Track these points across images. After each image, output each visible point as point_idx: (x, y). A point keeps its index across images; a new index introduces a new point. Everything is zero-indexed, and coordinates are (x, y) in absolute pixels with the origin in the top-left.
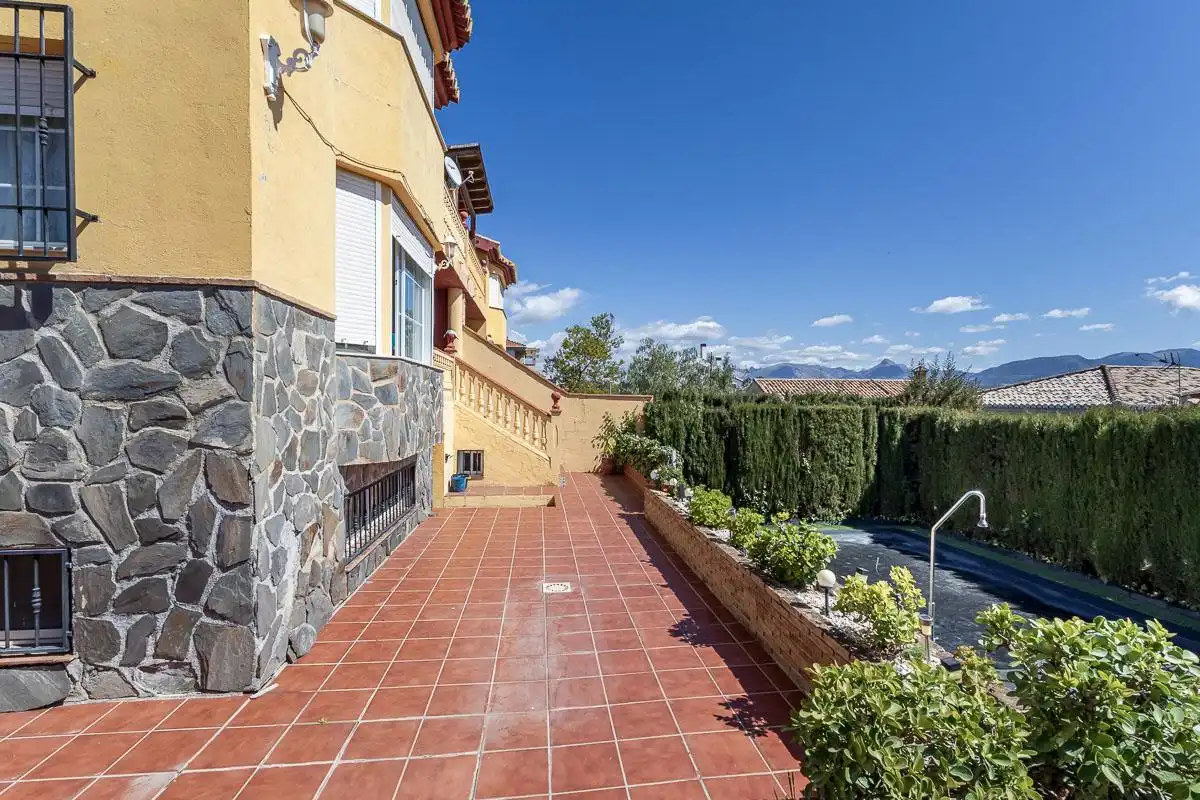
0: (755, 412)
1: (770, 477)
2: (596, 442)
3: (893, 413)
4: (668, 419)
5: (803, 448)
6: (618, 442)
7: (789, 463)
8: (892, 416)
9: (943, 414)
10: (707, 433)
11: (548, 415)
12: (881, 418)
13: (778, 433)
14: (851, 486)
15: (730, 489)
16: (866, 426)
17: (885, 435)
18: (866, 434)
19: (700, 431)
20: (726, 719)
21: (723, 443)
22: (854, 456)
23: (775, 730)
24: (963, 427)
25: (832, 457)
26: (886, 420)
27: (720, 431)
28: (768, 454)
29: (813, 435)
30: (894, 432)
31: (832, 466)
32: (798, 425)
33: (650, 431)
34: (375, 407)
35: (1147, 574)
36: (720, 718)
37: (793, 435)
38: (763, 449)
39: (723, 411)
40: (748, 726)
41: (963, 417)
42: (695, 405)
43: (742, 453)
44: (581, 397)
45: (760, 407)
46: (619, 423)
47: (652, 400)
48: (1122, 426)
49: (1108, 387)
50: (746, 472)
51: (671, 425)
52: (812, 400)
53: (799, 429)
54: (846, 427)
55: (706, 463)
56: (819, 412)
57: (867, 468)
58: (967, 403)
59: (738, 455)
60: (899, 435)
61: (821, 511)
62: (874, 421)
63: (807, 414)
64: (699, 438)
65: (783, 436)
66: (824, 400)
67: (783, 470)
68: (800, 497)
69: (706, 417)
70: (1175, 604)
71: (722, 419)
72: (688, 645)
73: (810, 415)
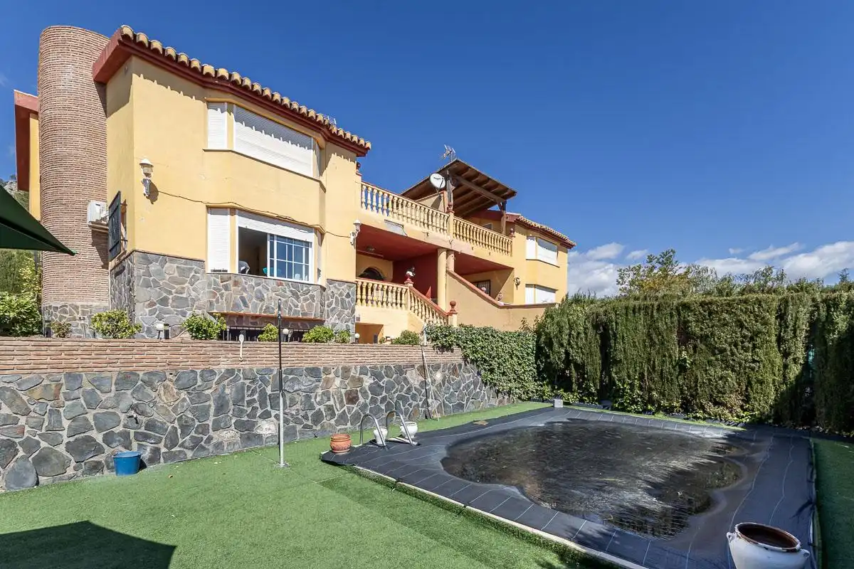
0: (627, 308)
1: (642, 368)
5: (683, 342)
7: (665, 356)
10: (585, 329)
11: (447, 315)
13: (652, 326)
14: (757, 386)
15: (605, 378)
19: (581, 328)
21: (598, 337)
22: (761, 352)
25: (723, 351)
27: (596, 327)
28: (640, 346)
29: (694, 328)
31: (724, 360)
32: (676, 318)
34: (222, 292)
37: (670, 329)
38: (634, 342)
39: (601, 310)
43: (613, 345)
44: (508, 308)
50: (617, 362)
51: (558, 323)
53: (676, 323)
54: (744, 318)
55: (583, 354)
59: (611, 348)
61: (712, 409)
64: (579, 333)
65: (658, 330)
67: (658, 363)
68: (682, 390)
69: (586, 315)
71: (598, 317)
73: (689, 308)
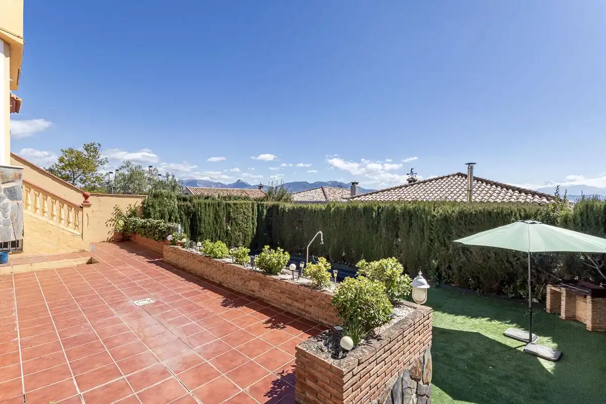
0: (205, 204)
1: (212, 235)
2: (108, 223)
3: (263, 204)
4: (158, 209)
5: (227, 221)
6: (125, 223)
7: (221, 229)
8: (262, 205)
9: (282, 204)
10: (181, 215)
11: (81, 207)
12: (258, 206)
13: (216, 214)
14: (247, 237)
16: (253, 210)
17: (260, 213)
18: (253, 214)
19: (177, 214)
20: (269, 327)
21: (189, 220)
22: (249, 223)
23: (288, 325)
24: (289, 209)
25: (240, 224)
26: (260, 207)
27: (188, 214)
28: (212, 224)
29: (232, 215)
30: (263, 212)
31: (240, 228)
32: (225, 210)
33: (147, 215)
34: (4, 202)
35: (344, 257)
36: (267, 328)
37: (223, 215)
38: (209, 222)
39: (189, 204)
40: (278, 327)
41: (288, 206)
42: (173, 200)
43: (199, 225)
44: (98, 195)
45: (207, 201)
46: (125, 212)
47: (147, 198)
48: (338, 208)
49: (324, 195)
50: (201, 234)
51: (160, 211)
52: (230, 198)
53: (225, 212)
54: (245, 210)
56: (235, 204)
57: (253, 229)
58: (289, 200)
59: (197, 226)
60: (265, 213)
62: (256, 208)
63: (229, 205)
64: (176, 218)
65: (219, 216)
66: (235, 198)
67: (219, 232)
69: (179, 207)
70: (350, 265)
71: (188, 208)
72: (234, 308)
73: (230, 206)
